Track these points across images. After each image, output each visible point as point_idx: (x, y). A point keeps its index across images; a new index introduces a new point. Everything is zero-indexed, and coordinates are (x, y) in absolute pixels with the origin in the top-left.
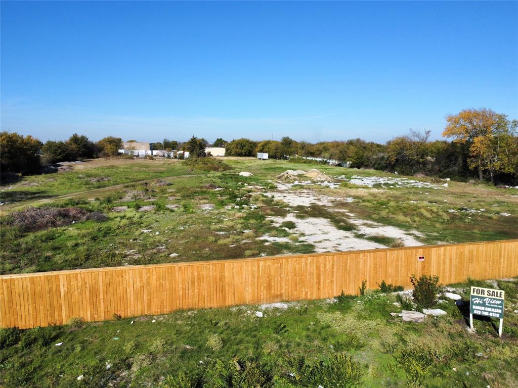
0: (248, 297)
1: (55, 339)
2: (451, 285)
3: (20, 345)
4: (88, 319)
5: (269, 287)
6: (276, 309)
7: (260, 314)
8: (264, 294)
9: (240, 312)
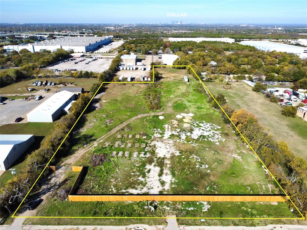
0: (126, 200)
1: (102, 204)
2: (159, 201)
3: (99, 204)
4: (106, 201)
5: (129, 199)
6: (130, 203)
7: (127, 203)
8: (128, 200)
9: (125, 202)
